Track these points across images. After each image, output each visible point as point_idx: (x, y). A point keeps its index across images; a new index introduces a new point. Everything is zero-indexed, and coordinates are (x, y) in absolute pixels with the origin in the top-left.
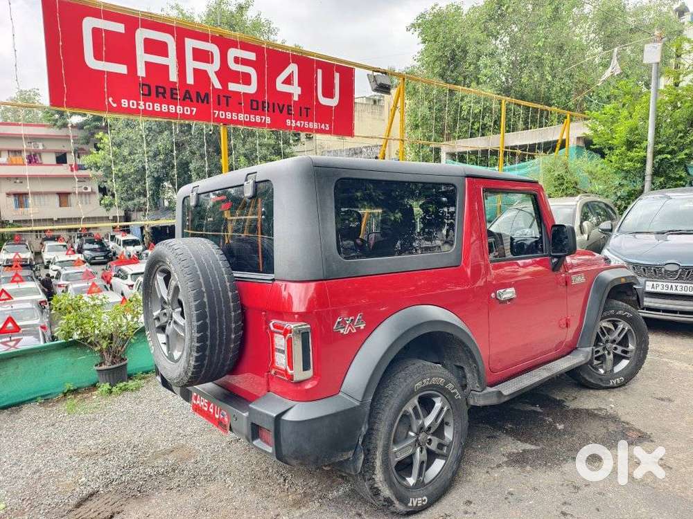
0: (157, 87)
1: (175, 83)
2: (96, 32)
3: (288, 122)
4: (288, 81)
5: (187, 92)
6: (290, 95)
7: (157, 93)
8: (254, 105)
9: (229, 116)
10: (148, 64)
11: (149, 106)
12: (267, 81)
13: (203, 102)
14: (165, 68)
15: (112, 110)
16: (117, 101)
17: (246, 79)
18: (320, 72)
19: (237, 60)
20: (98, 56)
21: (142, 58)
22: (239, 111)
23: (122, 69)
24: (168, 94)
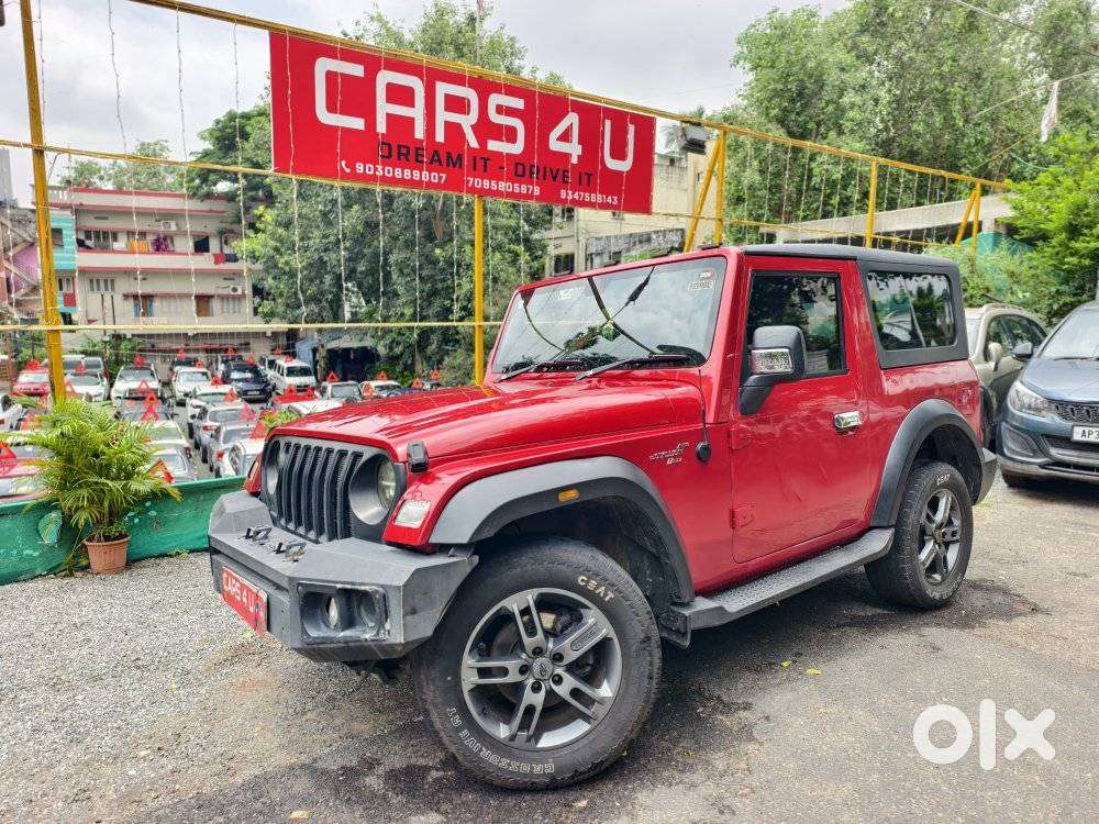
0: (399, 147)
1: (422, 141)
2: (331, 76)
3: (563, 194)
4: (565, 137)
5: (436, 152)
6: (567, 156)
7: (399, 155)
8: (519, 169)
9: (486, 184)
10: (390, 117)
11: (389, 171)
12: (538, 137)
13: (454, 166)
14: (410, 121)
15: (345, 177)
16: (351, 165)
17: (510, 135)
18: (608, 123)
19: (500, 109)
20: (331, 108)
21: (383, 108)
22: (499, 178)
23: (358, 124)
24: (412, 156)
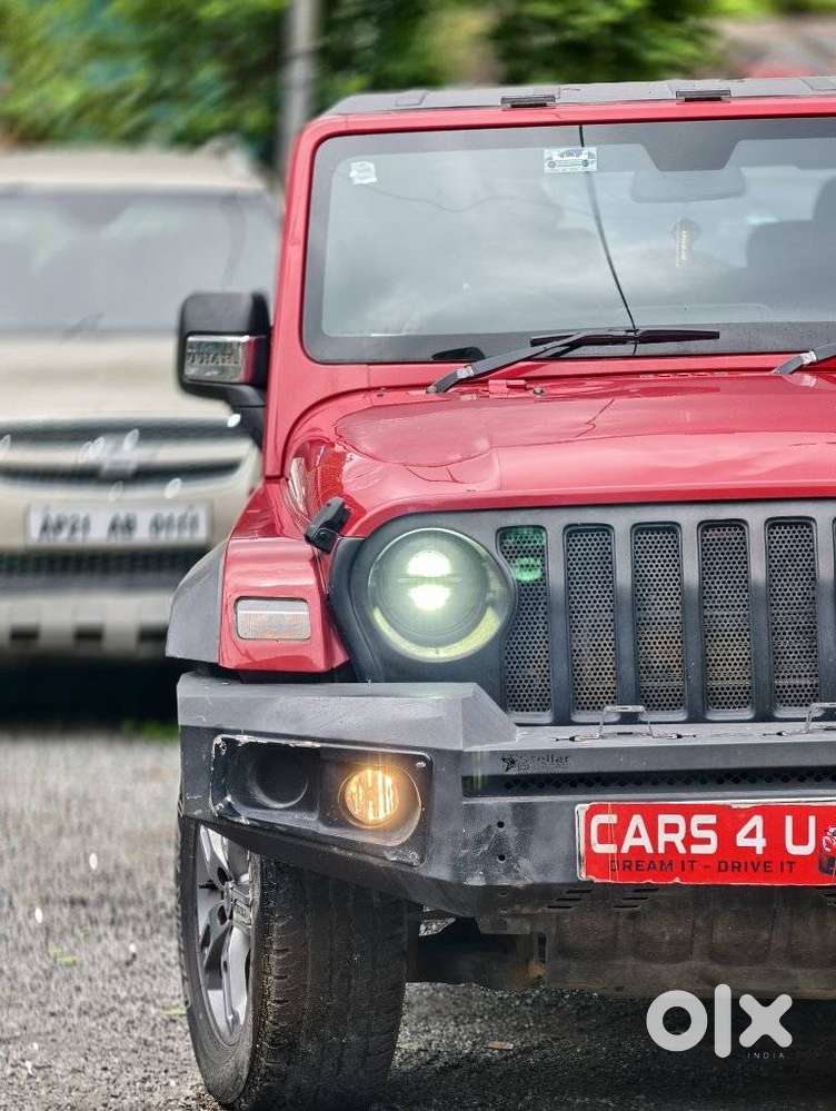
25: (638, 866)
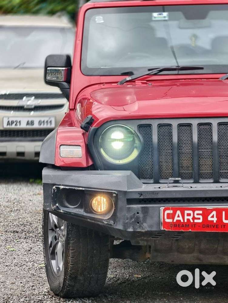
25: (178, 225)
